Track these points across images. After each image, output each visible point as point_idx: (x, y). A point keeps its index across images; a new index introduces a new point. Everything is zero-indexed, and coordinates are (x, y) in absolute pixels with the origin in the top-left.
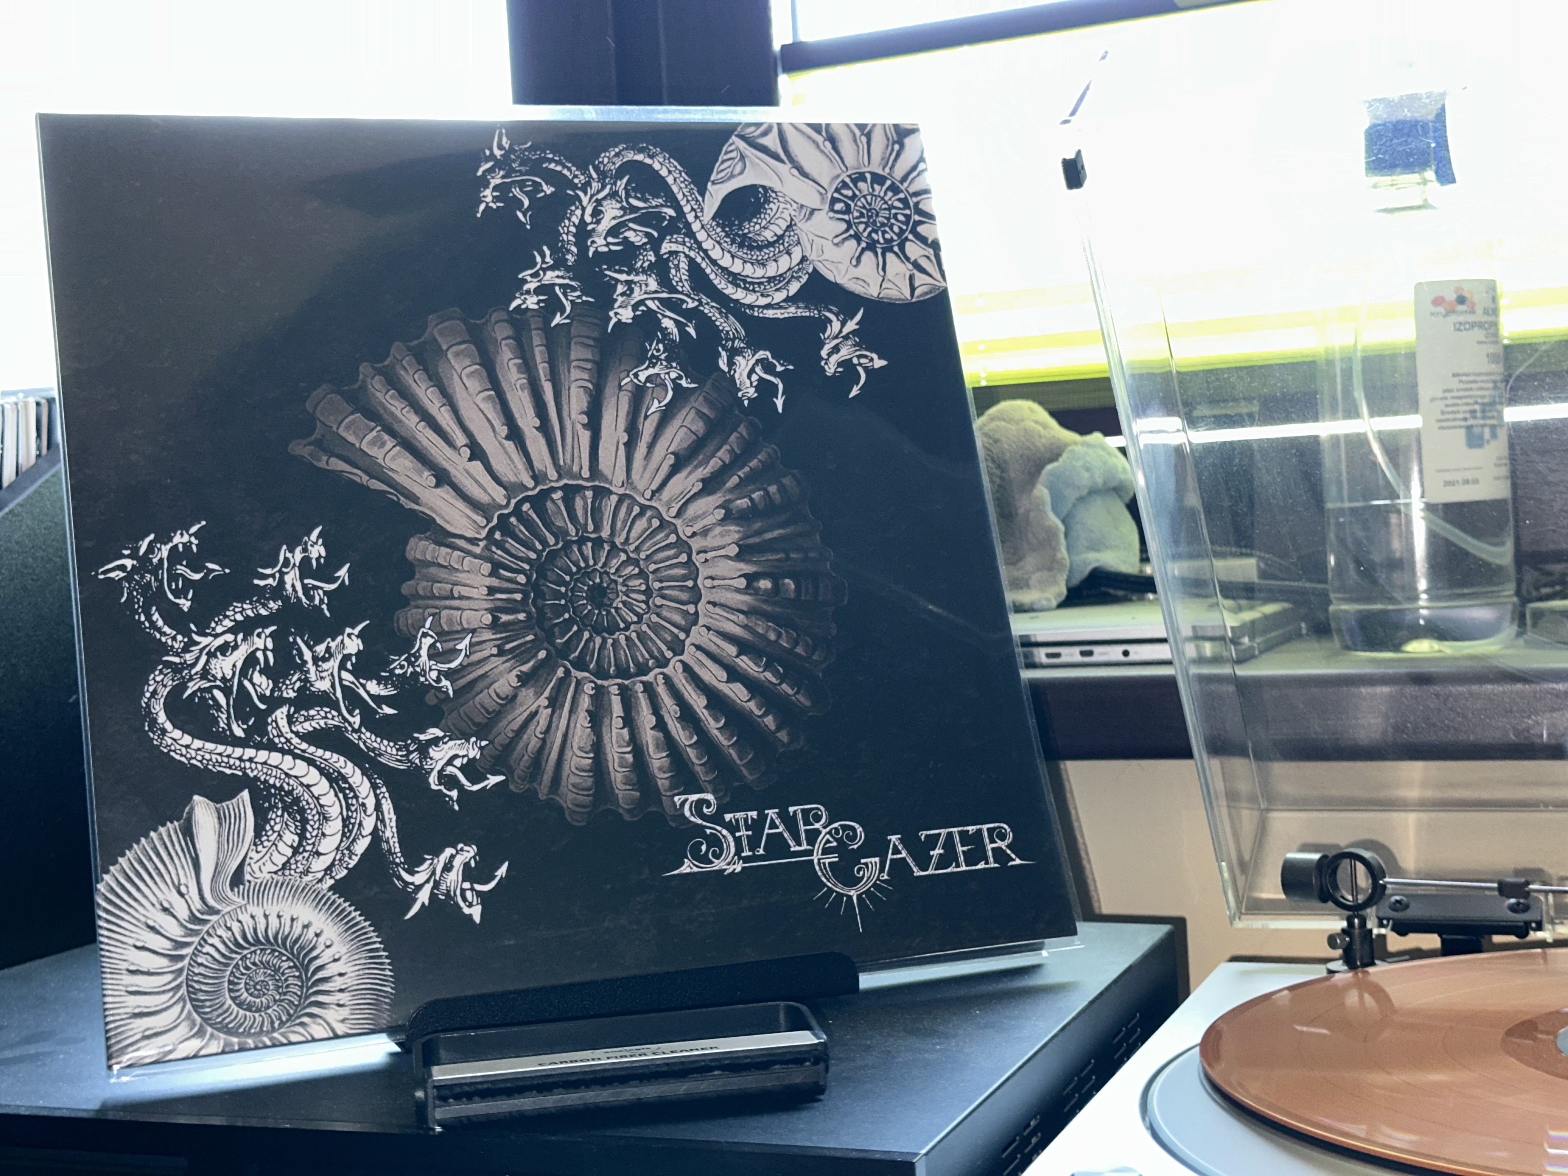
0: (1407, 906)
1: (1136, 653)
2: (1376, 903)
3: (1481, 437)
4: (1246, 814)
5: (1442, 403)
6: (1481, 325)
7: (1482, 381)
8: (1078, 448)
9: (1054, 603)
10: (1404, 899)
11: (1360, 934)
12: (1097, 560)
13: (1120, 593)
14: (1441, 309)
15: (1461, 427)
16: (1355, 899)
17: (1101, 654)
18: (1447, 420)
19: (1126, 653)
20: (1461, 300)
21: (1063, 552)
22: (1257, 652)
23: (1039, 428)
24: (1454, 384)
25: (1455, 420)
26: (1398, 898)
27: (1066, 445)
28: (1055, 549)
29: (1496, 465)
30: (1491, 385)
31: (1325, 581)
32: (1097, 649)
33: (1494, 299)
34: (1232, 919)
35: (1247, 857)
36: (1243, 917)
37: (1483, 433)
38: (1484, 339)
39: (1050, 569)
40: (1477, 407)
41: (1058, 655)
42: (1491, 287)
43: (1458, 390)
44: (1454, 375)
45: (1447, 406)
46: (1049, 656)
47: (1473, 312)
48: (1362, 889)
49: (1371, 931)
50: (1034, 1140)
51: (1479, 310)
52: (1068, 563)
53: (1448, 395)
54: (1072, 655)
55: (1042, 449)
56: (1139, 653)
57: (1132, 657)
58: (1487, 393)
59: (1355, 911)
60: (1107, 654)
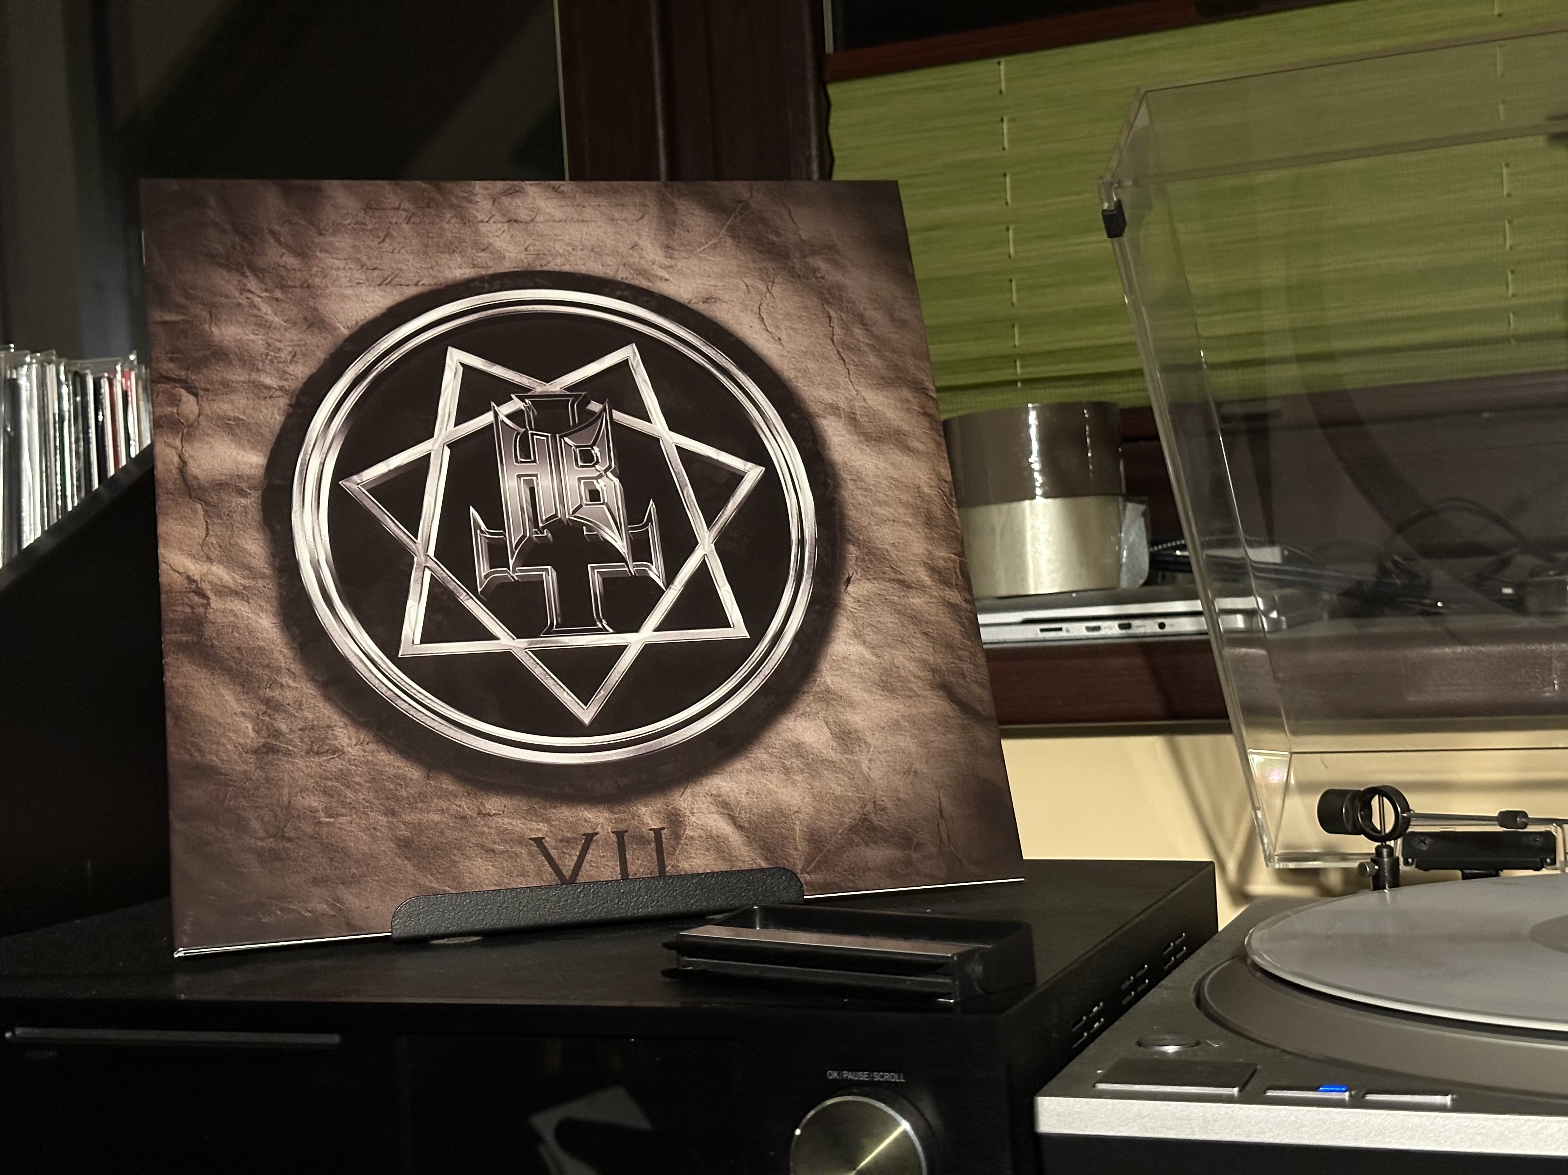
1: (1172, 625)
11: (1388, 862)
17: (1139, 627)
19: (1162, 626)
32: (1135, 623)
41: (1098, 629)
46: (1089, 629)
49: (1398, 859)
50: (1096, 1025)
54: (1111, 629)
56: (1174, 625)
57: (1167, 629)
59: (1383, 843)
60: (1144, 626)
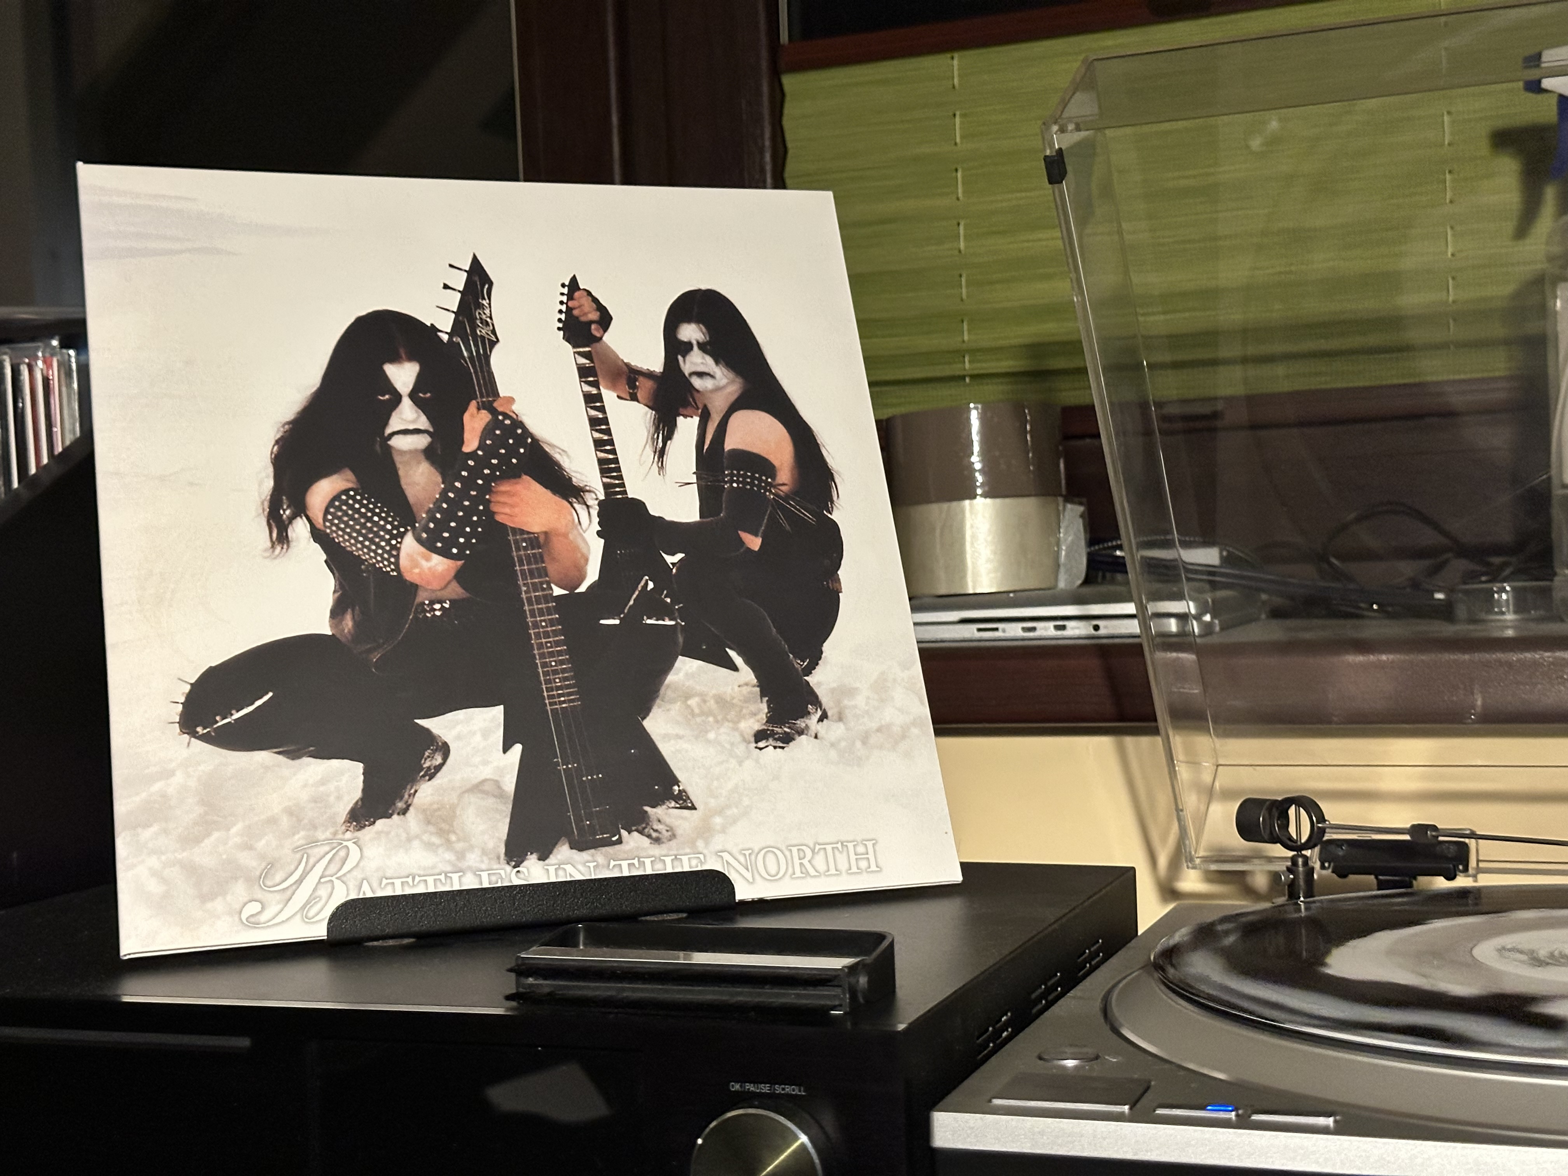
11: (1303, 871)
17: (1073, 628)
19: (1096, 628)
32: (1069, 624)
41: (1033, 629)
46: (1025, 629)
49: (1312, 870)
50: (1005, 1034)
54: (1047, 630)
56: (1108, 627)
57: (1102, 632)
60: (1078, 628)
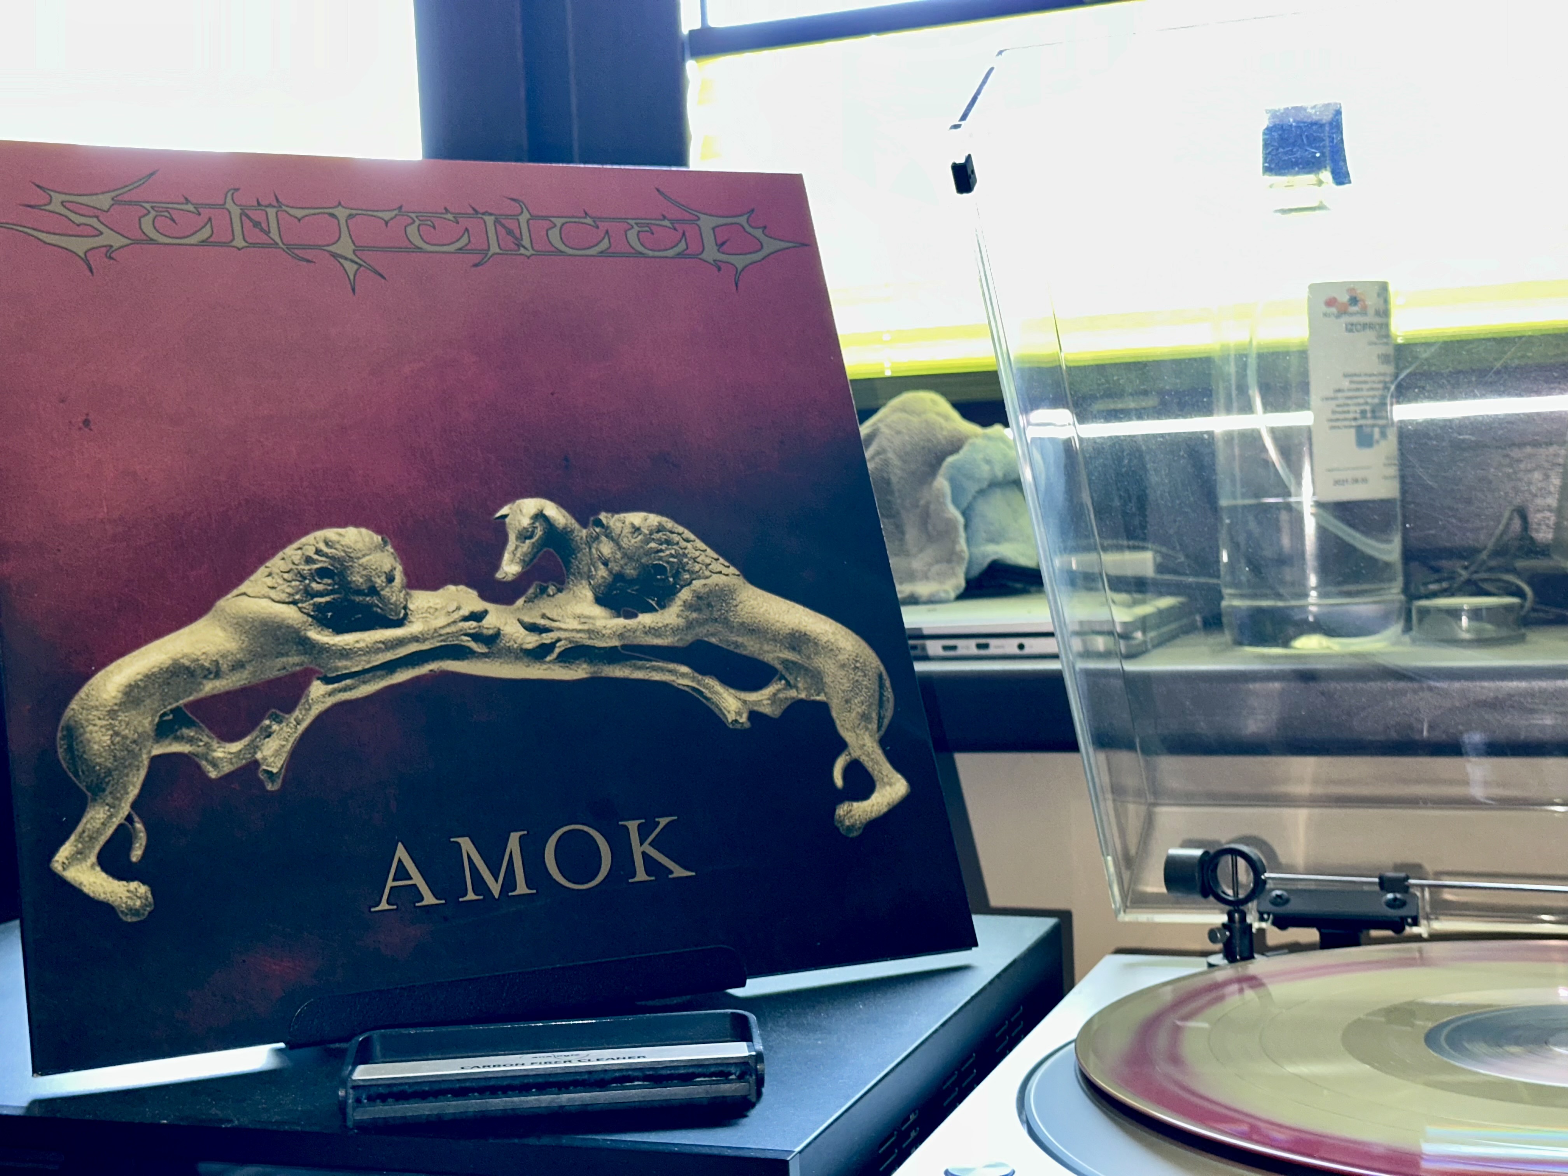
0: (1287, 901)
1: (1031, 647)
2: (1257, 897)
3: (1371, 436)
4: (1131, 807)
5: (1334, 402)
6: (1371, 326)
7: (1374, 382)
8: (979, 441)
9: (953, 595)
10: (1285, 893)
11: (1240, 928)
12: (996, 553)
13: (1019, 586)
14: (1334, 310)
15: (1351, 427)
16: (1236, 894)
17: (997, 647)
18: (1337, 420)
19: (1021, 647)
20: (1354, 300)
21: (962, 545)
22: (1149, 646)
23: (941, 420)
24: (1346, 384)
25: (1345, 419)
26: (1278, 892)
27: (967, 438)
28: (955, 542)
29: (1385, 465)
30: (1381, 386)
31: (1218, 577)
32: (993, 642)
33: (1386, 301)
34: (1117, 912)
35: (1133, 851)
36: (1128, 910)
37: (1372, 432)
38: (1374, 340)
39: (949, 561)
40: (1368, 408)
41: (954, 648)
42: (1383, 288)
43: (1350, 390)
44: (1346, 376)
45: (1338, 406)
47: (1364, 312)
48: (1243, 885)
49: (1250, 926)
50: (913, 1134)
51: (1371, 311)
52: (966, 555)
53: (1340, 395)
54: (968, 647)
55: (944, 442)
56: (1034, 646)
57: (1027, 651)
58: (1376, 393)
59: (1236, 907)
60: (1002, 647)
